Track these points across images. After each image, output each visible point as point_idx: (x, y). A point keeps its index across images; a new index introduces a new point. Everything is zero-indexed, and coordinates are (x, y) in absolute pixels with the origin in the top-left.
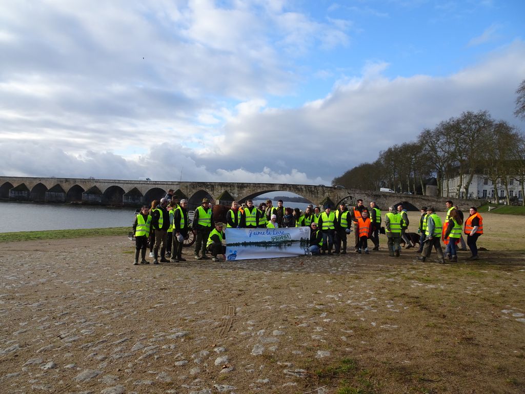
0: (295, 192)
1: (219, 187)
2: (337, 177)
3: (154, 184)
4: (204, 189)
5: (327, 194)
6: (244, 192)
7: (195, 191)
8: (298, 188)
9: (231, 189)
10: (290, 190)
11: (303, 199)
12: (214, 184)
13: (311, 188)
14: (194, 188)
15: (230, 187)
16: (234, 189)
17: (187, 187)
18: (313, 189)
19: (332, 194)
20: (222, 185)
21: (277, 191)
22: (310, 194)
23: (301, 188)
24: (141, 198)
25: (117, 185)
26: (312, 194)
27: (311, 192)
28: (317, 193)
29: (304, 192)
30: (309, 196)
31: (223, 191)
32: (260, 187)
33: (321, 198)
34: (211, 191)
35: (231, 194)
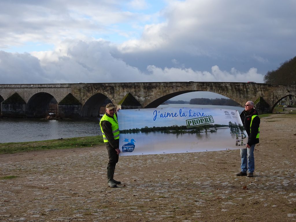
0: (217, 91)
1: (121, 89)
4: (101, 92)
5: (260, 92)
6: (153, 93)
7: (90, 95)
8: (221, 87)
9: (135, 91)
10: (212, 90)
11: (228, 100)
12: (113, 85)
13: (238, 86)
14: (88, 91)
15: (135, 88)
16: (139, 91)
17: (80, 90)
18: (241, 87)
19: (266, 92)
20: (125, 86)
21: (194, 91)
22: (238, 94)
23: (226, 87)
26: (240, 94)
27: (239, 90)
28: (247, 92)
29: (230, 91)
30: (237, 96)
31: (125, 94)
32: (173, 87)
33: (251, 98)
34: (111, 93)
35: (137, 98)
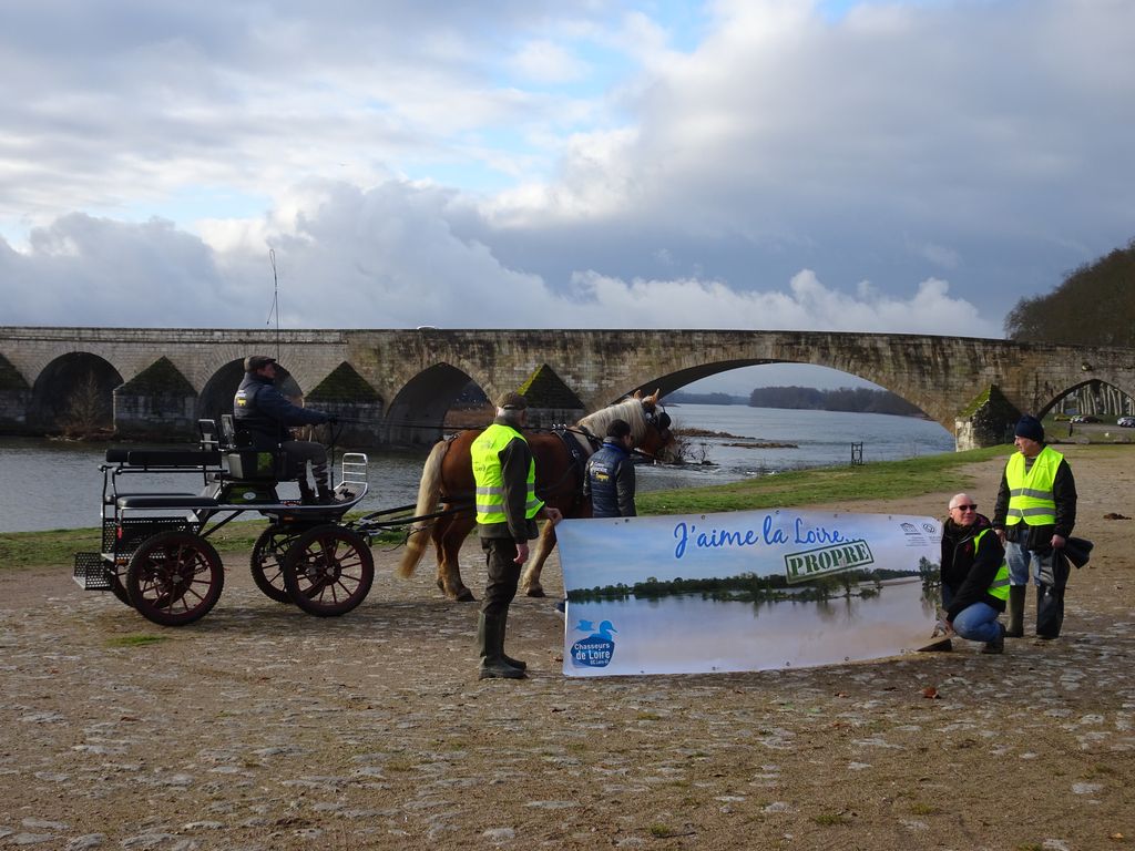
0: (845, 364)
1: (517, 352)
2: (1030, 297)
3: (241, 342)
4: (449, 358)
5: (990, 371)
6: (625, 368)
7: (412, 369)
8: (859, 350)
9: (566, 360)
10: (825, 358)
11: (879, 394)
12: (491, 337)
13: (916, 347)
14: (408, 356)
15: (564, 348)
16: (579, 359)
17: (378, 352)
18: (927, 352)
19: (1013, 369)
20: (530, 340)
21: (767, 361)
22: (916, 375)
23: (876, 350)
24: (190, 401)
25: (86, 348)
26: (923, 373)
27: (918, 362)
28: (947, 367)
29: (889, 365)
30: (911, 381)
31: (532, 368)
32: (692, 347)
33: (961, 390)
34: (484, 365)
35: (569, 381)
